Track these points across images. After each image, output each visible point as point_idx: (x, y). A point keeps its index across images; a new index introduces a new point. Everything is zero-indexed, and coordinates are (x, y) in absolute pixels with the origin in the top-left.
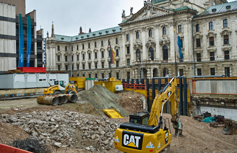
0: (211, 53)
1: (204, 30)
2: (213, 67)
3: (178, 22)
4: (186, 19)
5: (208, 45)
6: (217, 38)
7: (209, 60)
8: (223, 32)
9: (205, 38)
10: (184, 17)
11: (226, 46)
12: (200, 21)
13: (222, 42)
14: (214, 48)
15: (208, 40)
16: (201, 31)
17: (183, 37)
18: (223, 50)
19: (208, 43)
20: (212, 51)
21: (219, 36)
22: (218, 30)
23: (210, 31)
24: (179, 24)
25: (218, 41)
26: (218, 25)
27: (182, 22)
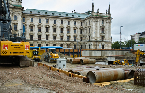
0: (31, 35)
1: (28, 22)
2: (32, 43)
3: (14, 14)
4: (20, 13)
5: (30, 31)
6: (35, 28)
7: (30, 39)
8: (39, 25)
9: (28, 26)
10: (19, 11)
11: (39, 33)
12: (26, 16)
13: (38, 30)
14: (33, 33)
15: (30, 28)
16: (26, 22)
17: (18, 24)
18: (38, 35)
19: (30, 30)
20: (32, 34)
21: (36, 26)
22: (36, 23)
23: (32, 23)
24: (16, 15)
25: (35, 29)
26: (36, 21)
27: (17, 14)
